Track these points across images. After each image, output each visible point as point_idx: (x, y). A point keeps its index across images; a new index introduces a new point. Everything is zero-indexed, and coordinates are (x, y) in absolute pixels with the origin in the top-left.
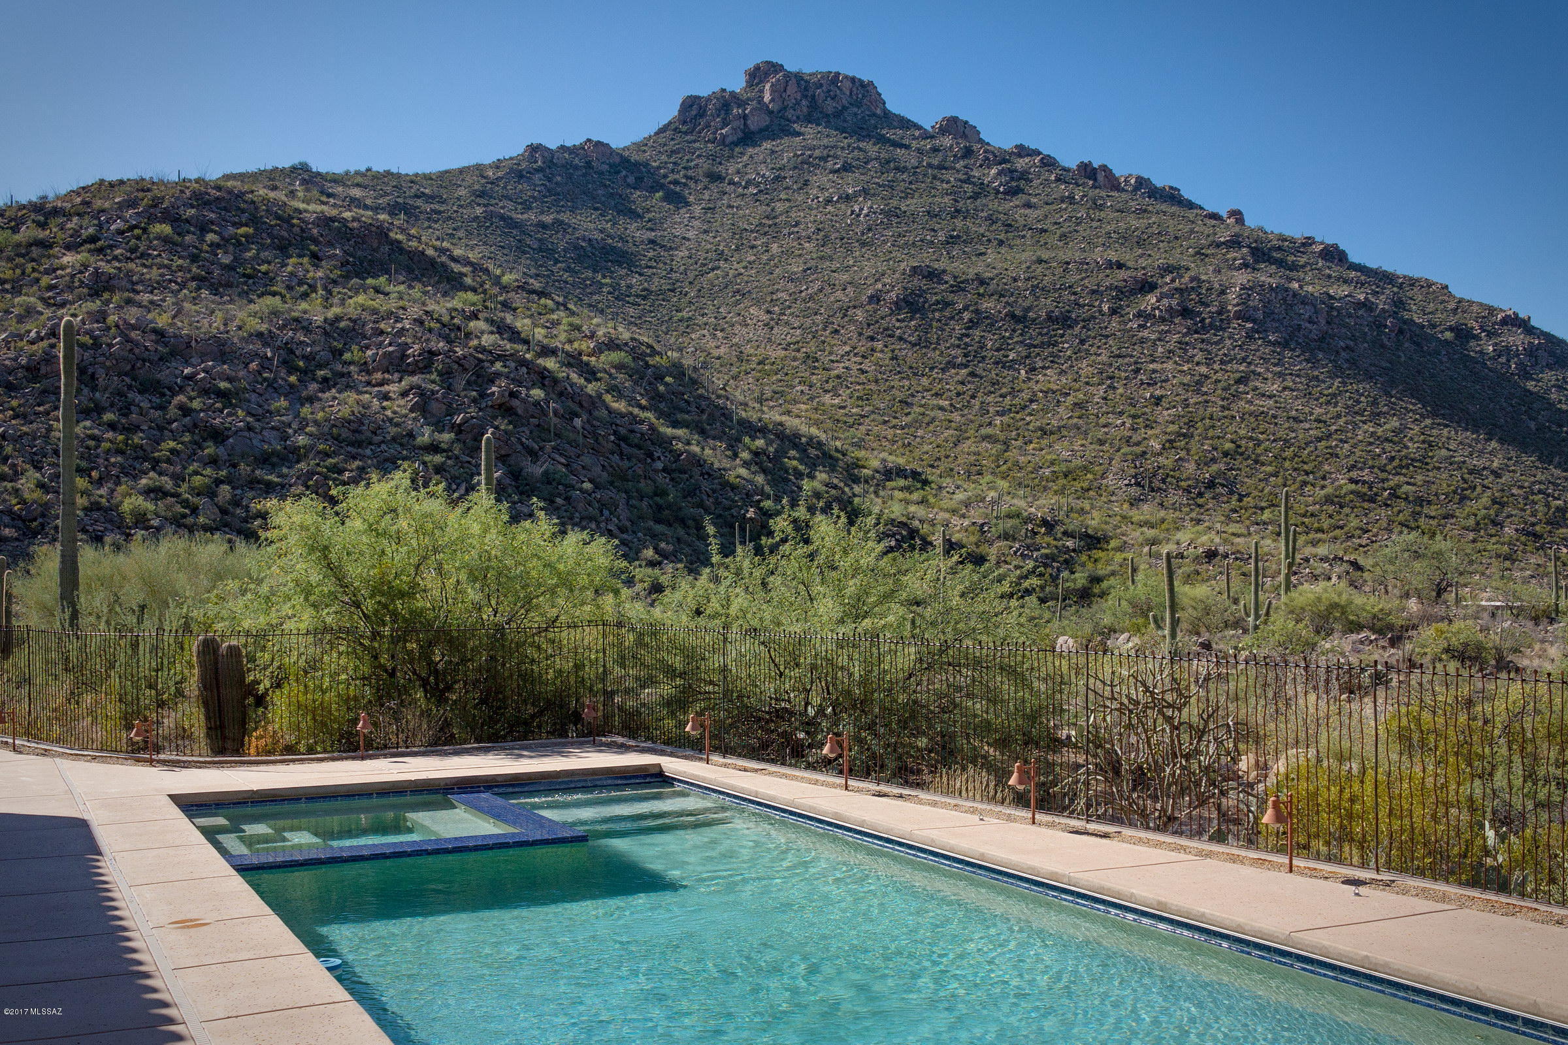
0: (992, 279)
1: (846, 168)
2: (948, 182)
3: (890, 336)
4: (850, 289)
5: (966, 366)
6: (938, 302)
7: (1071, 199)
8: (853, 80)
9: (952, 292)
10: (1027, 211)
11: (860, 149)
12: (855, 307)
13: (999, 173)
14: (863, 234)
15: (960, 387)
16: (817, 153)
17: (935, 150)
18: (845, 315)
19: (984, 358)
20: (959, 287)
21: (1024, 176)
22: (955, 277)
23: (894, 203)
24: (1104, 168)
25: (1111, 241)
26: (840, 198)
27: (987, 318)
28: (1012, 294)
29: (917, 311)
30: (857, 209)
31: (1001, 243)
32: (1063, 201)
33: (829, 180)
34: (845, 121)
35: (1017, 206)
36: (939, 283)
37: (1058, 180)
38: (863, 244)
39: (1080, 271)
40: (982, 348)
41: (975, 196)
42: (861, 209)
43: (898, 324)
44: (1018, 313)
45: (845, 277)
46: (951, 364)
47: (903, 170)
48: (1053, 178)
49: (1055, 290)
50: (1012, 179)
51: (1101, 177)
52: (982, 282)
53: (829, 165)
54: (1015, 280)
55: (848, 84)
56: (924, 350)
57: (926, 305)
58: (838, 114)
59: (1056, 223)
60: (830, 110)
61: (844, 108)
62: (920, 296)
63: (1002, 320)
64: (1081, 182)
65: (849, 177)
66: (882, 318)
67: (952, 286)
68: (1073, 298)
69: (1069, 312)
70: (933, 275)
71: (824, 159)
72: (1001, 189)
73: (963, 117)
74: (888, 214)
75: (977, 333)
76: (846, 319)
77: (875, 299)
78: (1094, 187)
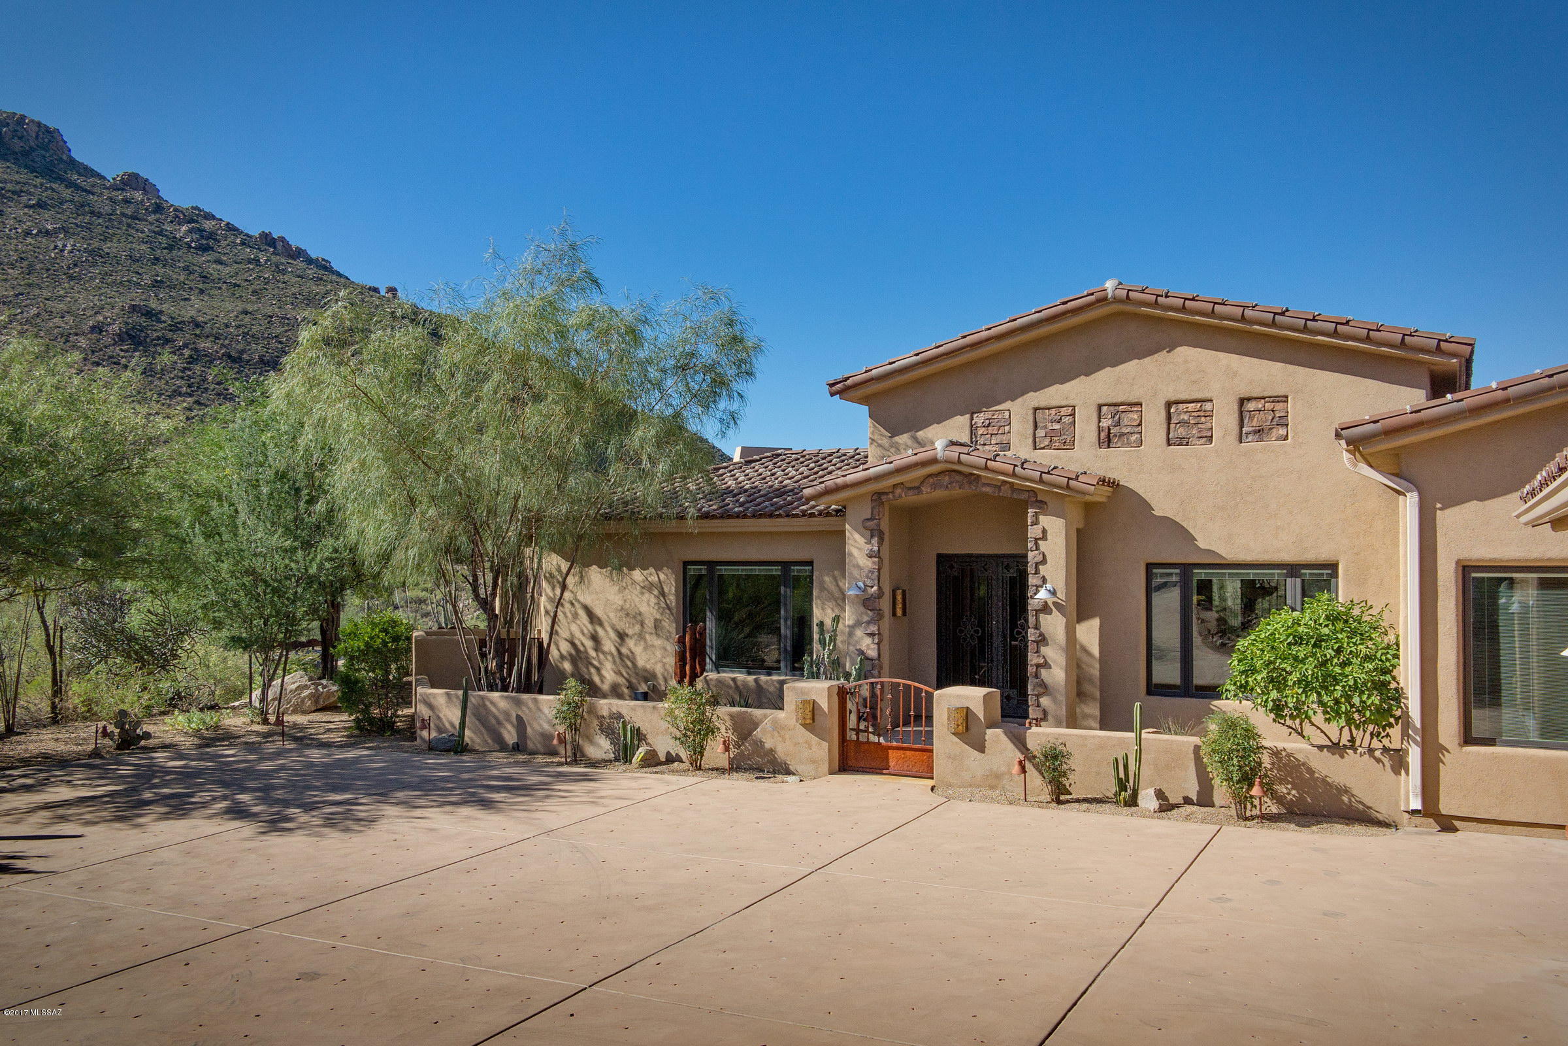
0: (206, 323)
1: (41, 205)
2: (142, 232)
3: (115, 363)
4: (67, 318)
5: (191, 396)
6: (158, 338)
7: (256, 261)
8: (39, 124)
9: (171, 330)
10: (219, 267)
11: (53, 190)
12: (77, 335)
13: (190, 231)
14: (69, 268)
15: (188, 413)
16: (9, 186)
17: (127, 201)
18: (67, 341)
19: (206, 389)
20: (176, 327)
21: (212, 235)
22: (173, 318)
23: (95, 244)
24: (282, 239)
25: (298, 301)
26: (40, 232)
27: (205, 355)
28: (226, 338)
29: (140, 344)
30: (60, 244)
31: (202, 292)
32: (249, 263)
33: (25, 214)
34: (33, 161)
35: (209, 261)
36: (157, 322)
37: (243, 243)
38: (71, 278)
39: (283, 325)
40: (203, 381)
41: (170, 248)
42: (65, 246)
43: (122, 354)
44: (233, 354)
45: (61, 306)
46: (177, 393)
47: (99, 215)
48: (238, 241)
49: (265, 338)
50: (202, 237)
51: (280, 245)
52: (197, 325)
53: (24, 199)
54: (227, 326)
55: (35, 128)
56: (150, 379)
57: (148, 340)
58: (26, 153)
59: (246, 280)
60: (17, 149)
61: (32, 149)
62: (142, 331)
63: (219, 359)
64: (263, 248)
65: (46, 214)
66: (106, 347)
67: (170, 325)
68: (280, 346)
69: (278, 357)
70: (149, 314)
71: (18, 193)
72: (193, 245)
73: (143, 175)
74: (92, 253)
75: (198, 368)
76: (68, 344)
77: (98, 329)
78: (274, 253)
